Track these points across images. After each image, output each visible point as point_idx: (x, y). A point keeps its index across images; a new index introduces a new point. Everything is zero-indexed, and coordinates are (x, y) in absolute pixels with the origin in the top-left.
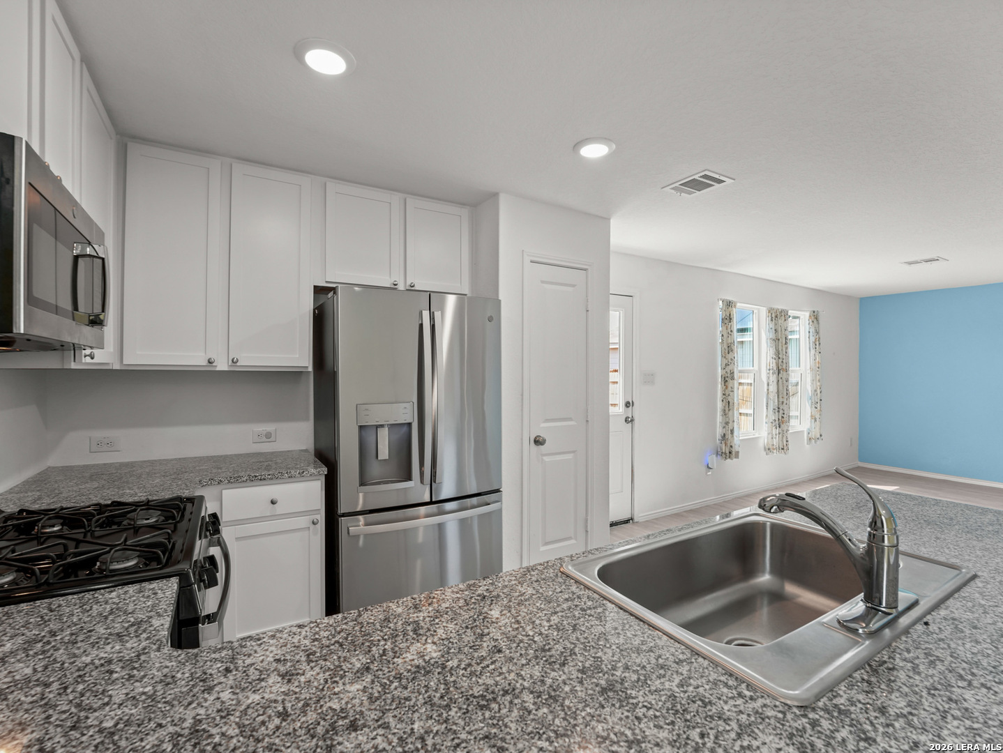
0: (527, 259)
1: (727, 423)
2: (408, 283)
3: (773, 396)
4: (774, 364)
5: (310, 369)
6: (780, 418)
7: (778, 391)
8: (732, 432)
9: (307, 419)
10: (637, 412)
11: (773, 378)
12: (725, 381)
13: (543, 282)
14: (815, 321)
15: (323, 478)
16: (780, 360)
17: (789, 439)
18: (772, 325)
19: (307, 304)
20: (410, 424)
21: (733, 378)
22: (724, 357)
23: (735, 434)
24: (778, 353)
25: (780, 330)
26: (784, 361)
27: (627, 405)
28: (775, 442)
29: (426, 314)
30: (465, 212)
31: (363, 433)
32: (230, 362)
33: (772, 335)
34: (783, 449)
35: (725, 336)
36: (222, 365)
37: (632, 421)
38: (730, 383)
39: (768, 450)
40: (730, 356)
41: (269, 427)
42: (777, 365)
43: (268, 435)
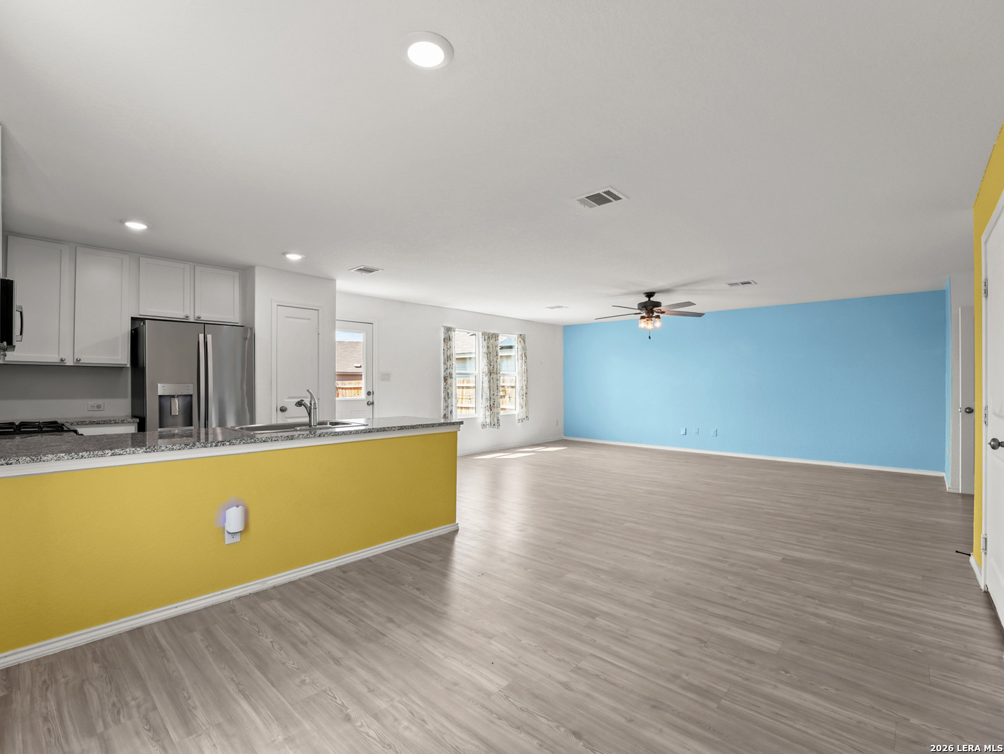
0: (275, 305)
1: (447, 407)
2: (196, 316)
3: (486, 390)
4: (487, 369)
5: (129, 365)
6: (492, 405)
7: (490, 387)
8: (451, 412)
9: (126, 397)
10: (376, 399)
11: (486, 379)
12: (445, 379)
13: (286, 317)
14: (522, 341)
15: (136, 425)
16: (492, 367)
17: (500, 419)
18: (485, 343)
19: (127, 327)
20: (191, 395)
21: (451, 378)
22: (445, 364)
23: (454, 414)
24: (490, 363)
25: (491, 346)
26: (495, 367)
27: (369, 393)
28: (488, 421)
29: (201, 336)
30: (237, 274)
31: (162, 400)
32: (75, 361)
33: (485, 350)
34: (493, 425)
35: (446, 350)
36: (69, 362)
37: (373, 403)
38: (449, 380)
39: (484, 426)
40: (449, 363)
41: (100, 402)
42: (489, 370)
43: (99, 407)
